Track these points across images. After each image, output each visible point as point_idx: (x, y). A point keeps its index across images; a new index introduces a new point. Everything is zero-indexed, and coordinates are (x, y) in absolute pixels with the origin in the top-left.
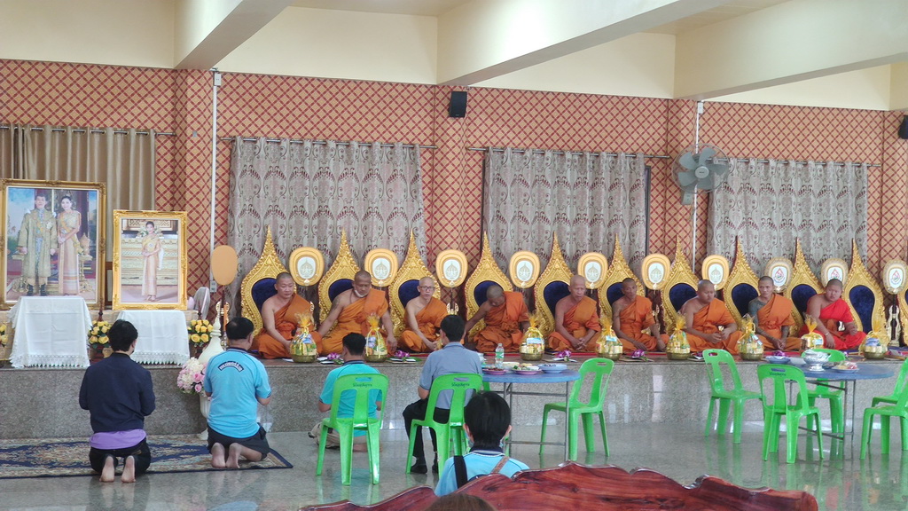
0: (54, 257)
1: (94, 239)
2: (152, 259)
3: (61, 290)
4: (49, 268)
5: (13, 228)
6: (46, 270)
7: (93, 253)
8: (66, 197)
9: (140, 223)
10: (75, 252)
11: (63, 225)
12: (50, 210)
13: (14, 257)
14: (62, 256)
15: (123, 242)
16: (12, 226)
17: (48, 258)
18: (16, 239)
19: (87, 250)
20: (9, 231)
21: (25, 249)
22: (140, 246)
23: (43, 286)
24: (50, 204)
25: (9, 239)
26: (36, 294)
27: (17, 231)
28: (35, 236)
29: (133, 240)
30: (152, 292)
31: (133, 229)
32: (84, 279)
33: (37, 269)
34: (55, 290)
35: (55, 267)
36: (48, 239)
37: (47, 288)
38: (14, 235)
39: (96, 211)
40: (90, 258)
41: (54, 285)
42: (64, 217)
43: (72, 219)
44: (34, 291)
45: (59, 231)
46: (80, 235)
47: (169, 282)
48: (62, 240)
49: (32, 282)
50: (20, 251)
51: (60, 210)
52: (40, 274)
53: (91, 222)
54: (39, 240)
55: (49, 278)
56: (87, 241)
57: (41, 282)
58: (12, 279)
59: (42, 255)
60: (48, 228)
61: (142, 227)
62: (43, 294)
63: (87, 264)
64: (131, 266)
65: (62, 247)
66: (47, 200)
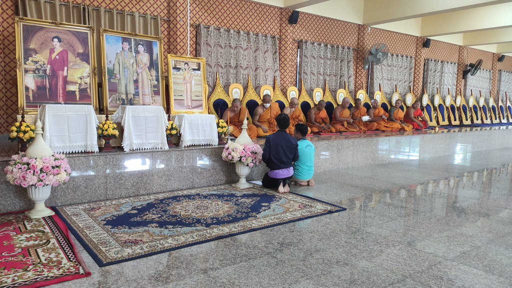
0: (136, 82)
1: (157, 72)
2: (188, 85)
3: (141, 102)
4: (133, 88)
5: (110, 62)
6: (131, 89)
7: (157, 80)
8: (140, 44)
9: (182, 63)
10: (148, 79)
11: (140, 62)
12: (132, 51)
13: (112, 80)
14: (140, 81)
15: (174, 74)
16: (109, 61)
17: (132, 82)
18: (112, 69)
19: (154, 78)
20: (107, 64)
21: (118, 76)
22: (182, 77)
23: (131, 99)
24: (131, 48)
25: (108, 69)
26: (127, 104)
27: (112, 64)
28: (124, 68)
29: (178, 73)
30: (190, 104)
31: (177, 67)
32: (153, 95)
33: (126, 88)
34: (137, 102)
35: (137, 88)
36: (131, 70)
37: (133, 101)
38: (111, 66)
39: (157, 54)
40: (156, 83)
41: (137, 99)
42: (140, 57)
43: (145, 58)
44: (126, 103)
45: (137, 65)
46: (150, 68)
47: (198, 98)
48: (139, 71)
49: (124, 97)
50: (115, 77)
51: (137, 52)
52: (128, 92)
53: (155, 60)
54: (126, 70)
55: (134, 95)
56: (154, 73)
57: (129, 97)
58: (112, 95)
59: (129, 80)
60: (131, 63)
61: (182, 66)
62: (132, 104)
63: (155, 86)
64: (178, 89)
65: (140, 75)
66: (129, 45)
